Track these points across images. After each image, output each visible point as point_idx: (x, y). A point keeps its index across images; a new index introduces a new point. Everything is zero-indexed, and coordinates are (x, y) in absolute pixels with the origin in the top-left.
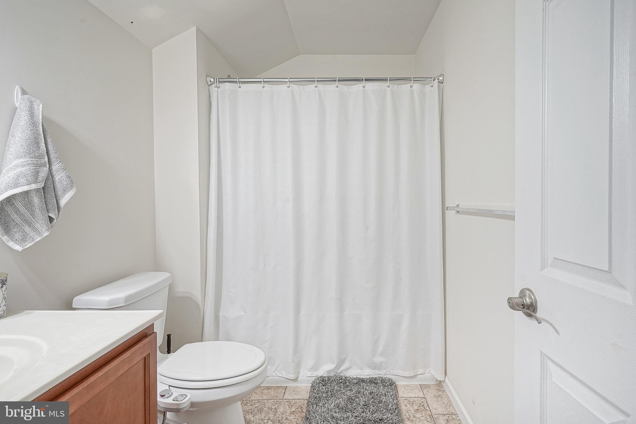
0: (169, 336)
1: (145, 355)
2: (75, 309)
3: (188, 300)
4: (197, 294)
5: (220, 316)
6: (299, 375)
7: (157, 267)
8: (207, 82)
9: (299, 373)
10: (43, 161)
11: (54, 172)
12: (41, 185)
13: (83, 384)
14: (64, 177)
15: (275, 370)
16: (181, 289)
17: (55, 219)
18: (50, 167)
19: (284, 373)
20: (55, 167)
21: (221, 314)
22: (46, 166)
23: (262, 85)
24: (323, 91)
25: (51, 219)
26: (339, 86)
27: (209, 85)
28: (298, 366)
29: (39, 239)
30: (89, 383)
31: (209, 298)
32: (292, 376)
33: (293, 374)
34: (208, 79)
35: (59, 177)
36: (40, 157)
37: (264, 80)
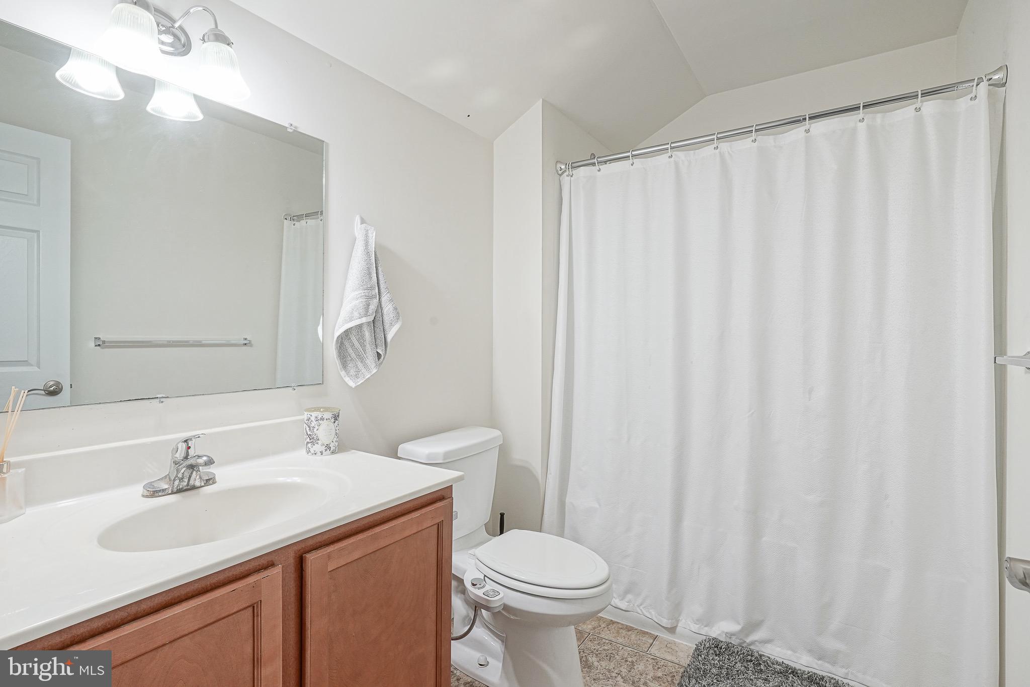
0: (502, 515)
1: (438, 521)
2: (400, 458)
3: (525, 471)
4: (537, 466)
5: (566, 502)
6: (678, 624)
7: (492, 422)
8: (557, 171)
9: (678, 621)
10: (373, 293)
11: (383, 304)
12: (371, 319)
13: (368, 532)
14: (392, 309)
15: (641, 605)
16: (518, 456)
17: (382, 355)
18: (379, 298)
19: (653, 613)
20: (385, 298)
21: (568, 500)
22: (376, 298)
23: (631, 161)
24: (728, 152)
25: (379, 355)
26: (759, 138)
27: (560, 175)
28: (677, 609)
29: (369, 376)
30: (373, 533)
31: (551, 474)
32: (665, 622)
33: (669, 620)
34: (559, 165)
35: (388, 309)
36: (372, 288)
37: (633, 153)
